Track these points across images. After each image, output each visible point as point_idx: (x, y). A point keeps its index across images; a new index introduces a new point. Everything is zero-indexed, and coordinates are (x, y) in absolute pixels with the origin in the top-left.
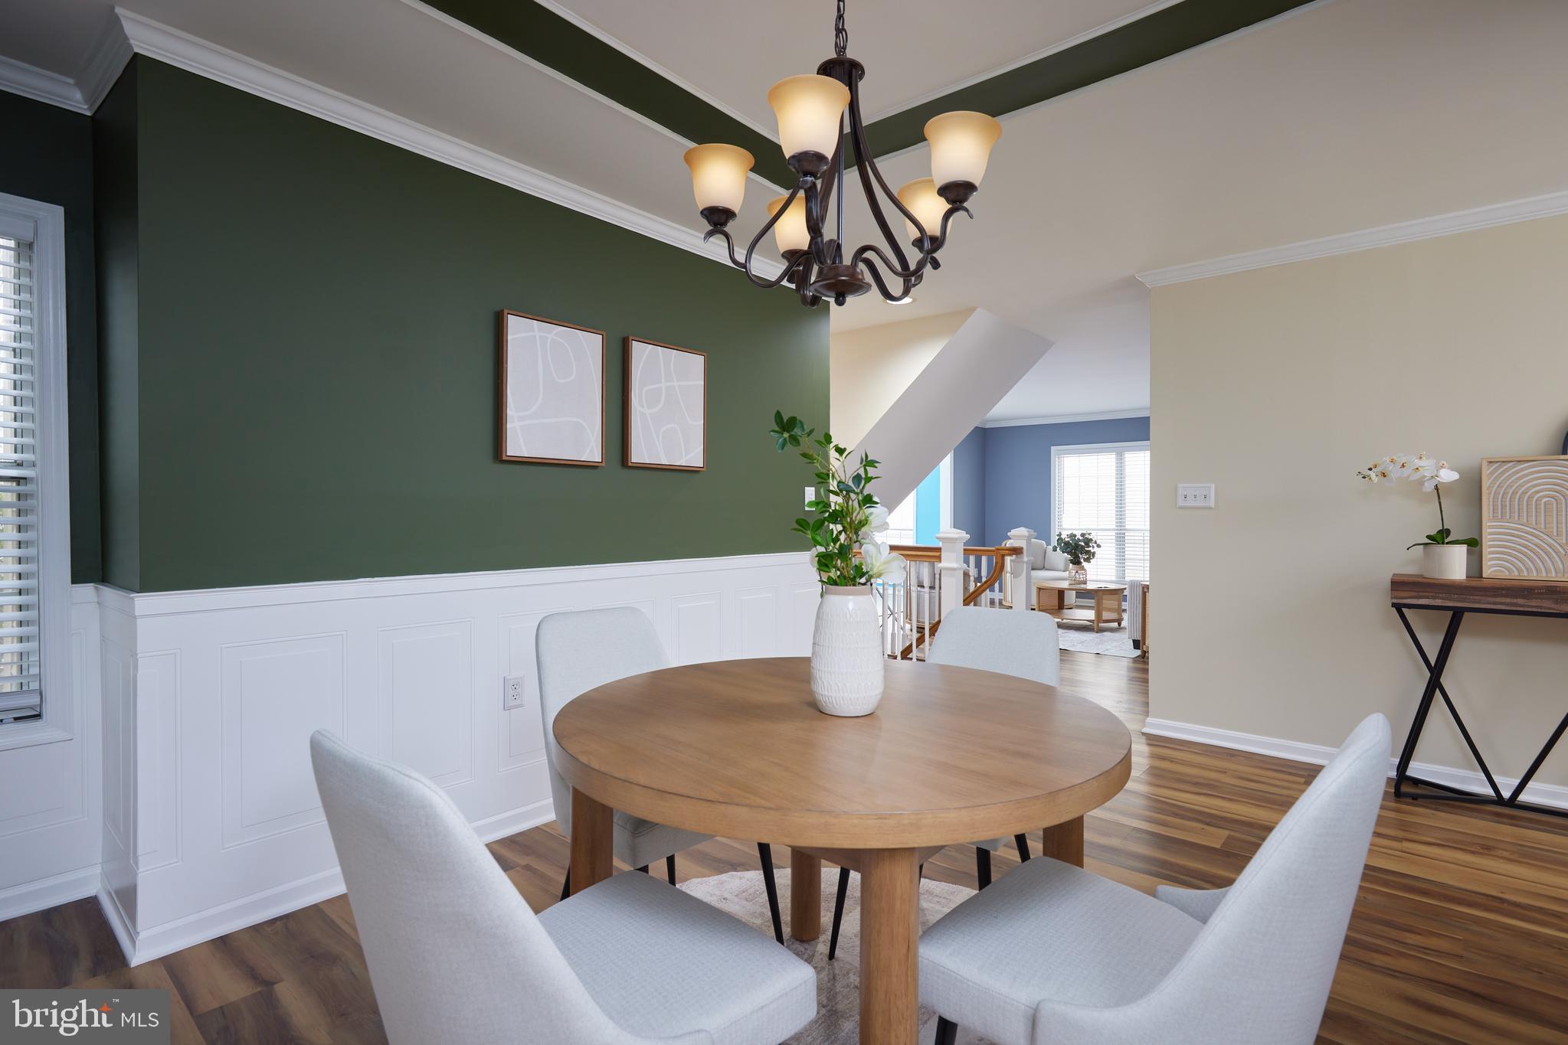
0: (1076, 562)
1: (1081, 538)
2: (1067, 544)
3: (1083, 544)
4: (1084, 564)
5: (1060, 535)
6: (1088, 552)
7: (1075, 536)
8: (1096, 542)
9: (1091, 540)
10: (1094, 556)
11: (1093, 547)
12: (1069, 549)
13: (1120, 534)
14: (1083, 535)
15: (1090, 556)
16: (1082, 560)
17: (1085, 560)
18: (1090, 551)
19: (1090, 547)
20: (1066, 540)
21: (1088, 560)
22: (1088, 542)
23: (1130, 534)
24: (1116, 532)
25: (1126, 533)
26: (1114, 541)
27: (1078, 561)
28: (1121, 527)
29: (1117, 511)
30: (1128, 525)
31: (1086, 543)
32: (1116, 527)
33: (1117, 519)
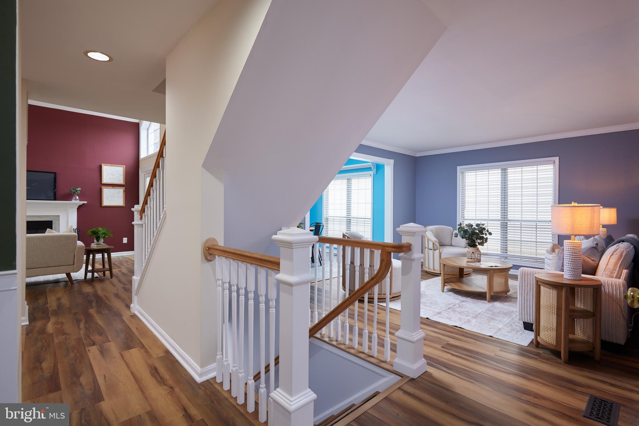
0: (472, 244)
1: (476, 227)
2: (465, 231)
3: (477, 231)
4: (479, 246)
5: (461, 224)
6: (482, 238)
7: (472, 226)
8: (488, 231)
9: (484, 229)
10: (486, 241)
11: (486, 235)
12: (467, 236)
13: (504, 223)
14: (478, 225)
15: (484, 241)
16: (477, 244)
17: (480, 244)
18: (483, 237)
19: (483, 234)
20: (465, 228)
21: (482, 244)
22: (482, 230)
23: (511, 223)
24: (501, 221)
25: (508, 223)
26: (500, 228)
27: (474, 244)
28: (505, 218)
29: (502, 208)
30: (510, 217)
31: (480, 231)
32: (501, 218)
33: (502, 213)
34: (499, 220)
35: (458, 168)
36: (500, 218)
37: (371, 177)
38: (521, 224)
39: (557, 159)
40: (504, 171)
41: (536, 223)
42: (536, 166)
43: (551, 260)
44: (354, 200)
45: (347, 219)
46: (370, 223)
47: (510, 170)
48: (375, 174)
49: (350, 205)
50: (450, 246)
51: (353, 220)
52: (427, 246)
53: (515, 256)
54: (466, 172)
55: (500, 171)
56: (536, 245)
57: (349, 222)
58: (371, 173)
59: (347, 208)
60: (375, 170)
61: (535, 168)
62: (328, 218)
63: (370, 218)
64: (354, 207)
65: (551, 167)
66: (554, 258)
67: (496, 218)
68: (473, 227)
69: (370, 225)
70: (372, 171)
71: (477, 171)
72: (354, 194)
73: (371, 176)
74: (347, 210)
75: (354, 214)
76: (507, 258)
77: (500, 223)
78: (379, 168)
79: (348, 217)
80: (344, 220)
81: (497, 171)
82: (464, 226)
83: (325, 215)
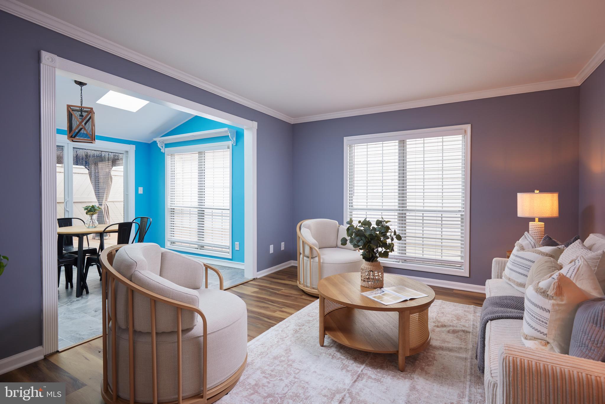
0: (370, 256)
1: (376, 227)
3: (378, 233)
6: (385, 245)
10: (392, 249)
11: (392, 239)
12: (361, 242)
13: (402, 214)
14: (378, 222)
15: (388, 250)
16: (377, 255)
17: (381, 254)
18: (387, 243)
19: (387, 237)
20: (359, 228)
21: (384, 254)
22: (386, 232)
23: (411, 214)
24: (399, 212)
25: (407, 214)
26: (397, 220)
27: (372, 255)
28: (403, 207)
29: (399, 194)
30: (410, 205)
31: (382, 233)
32: (399, 207)
33: (399, 200)
34: (397, 210)
35: (346, 139)
36: (397, 208)
37: (229, 150)
38: (423, 215)
39: (468, 127)
40: (402, 144)
41: (442, 214)
42: (442, 137)
43: (549, 312)
44: (208, 182)
45: (199, 210)
46: (229, 215)
47: (409, 142)
48: (234, 145)
49: (203, 190)
50: (336, 247)
51: (207, 212)
52: (302, 251)
53: (416, 259)
54: (355, 145)
55: (397, 144)
56: (442, 243)
57: (202, 215)
58: (230, 143)
59: (199, 194)
60: (234, 139)
61: (440, 139)
62: (174, 209)
63: (228, 208)
64: (208, 192)
65: (460, 137)
66: (557, 308)
67: (393, 208)
68: (371, 228)
69: (229, 218)
70: (231, 141)
71: (368, 144)
72: (208, 173)
73: (228, 148)
74: (199, 197)
75: (208, 203)
76: (406, 261)
77: (397, 214)
78: (239, 135)
79: (200, 208)
80: (196, 212)
81: (394, 144)
82: (355, 224)
83: (169, 205)
